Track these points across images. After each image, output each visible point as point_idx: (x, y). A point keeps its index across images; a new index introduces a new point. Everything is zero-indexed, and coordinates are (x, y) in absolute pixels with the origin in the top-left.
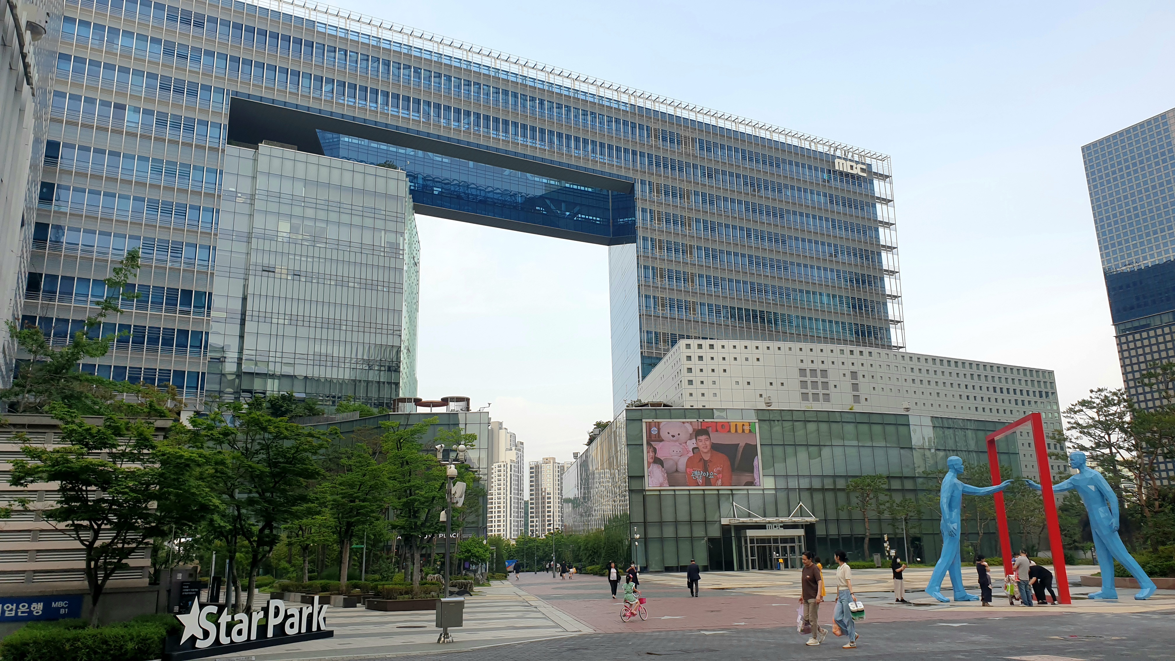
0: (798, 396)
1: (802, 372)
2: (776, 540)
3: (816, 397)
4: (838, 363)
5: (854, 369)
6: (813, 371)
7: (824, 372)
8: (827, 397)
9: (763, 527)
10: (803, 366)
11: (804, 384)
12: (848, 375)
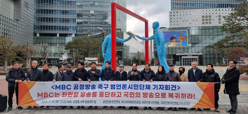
0: (202, 23)
1: (203, 17)
2: (190, 59)
3: (207, 23)
4: (215, 13)
5: (220, 15)
6: (207, 16)
7: (210, 16)
8: (210, 23)
9: (187, 56)
10: (203, 15)
11: (203, 20)
12: (218, 16)
